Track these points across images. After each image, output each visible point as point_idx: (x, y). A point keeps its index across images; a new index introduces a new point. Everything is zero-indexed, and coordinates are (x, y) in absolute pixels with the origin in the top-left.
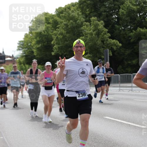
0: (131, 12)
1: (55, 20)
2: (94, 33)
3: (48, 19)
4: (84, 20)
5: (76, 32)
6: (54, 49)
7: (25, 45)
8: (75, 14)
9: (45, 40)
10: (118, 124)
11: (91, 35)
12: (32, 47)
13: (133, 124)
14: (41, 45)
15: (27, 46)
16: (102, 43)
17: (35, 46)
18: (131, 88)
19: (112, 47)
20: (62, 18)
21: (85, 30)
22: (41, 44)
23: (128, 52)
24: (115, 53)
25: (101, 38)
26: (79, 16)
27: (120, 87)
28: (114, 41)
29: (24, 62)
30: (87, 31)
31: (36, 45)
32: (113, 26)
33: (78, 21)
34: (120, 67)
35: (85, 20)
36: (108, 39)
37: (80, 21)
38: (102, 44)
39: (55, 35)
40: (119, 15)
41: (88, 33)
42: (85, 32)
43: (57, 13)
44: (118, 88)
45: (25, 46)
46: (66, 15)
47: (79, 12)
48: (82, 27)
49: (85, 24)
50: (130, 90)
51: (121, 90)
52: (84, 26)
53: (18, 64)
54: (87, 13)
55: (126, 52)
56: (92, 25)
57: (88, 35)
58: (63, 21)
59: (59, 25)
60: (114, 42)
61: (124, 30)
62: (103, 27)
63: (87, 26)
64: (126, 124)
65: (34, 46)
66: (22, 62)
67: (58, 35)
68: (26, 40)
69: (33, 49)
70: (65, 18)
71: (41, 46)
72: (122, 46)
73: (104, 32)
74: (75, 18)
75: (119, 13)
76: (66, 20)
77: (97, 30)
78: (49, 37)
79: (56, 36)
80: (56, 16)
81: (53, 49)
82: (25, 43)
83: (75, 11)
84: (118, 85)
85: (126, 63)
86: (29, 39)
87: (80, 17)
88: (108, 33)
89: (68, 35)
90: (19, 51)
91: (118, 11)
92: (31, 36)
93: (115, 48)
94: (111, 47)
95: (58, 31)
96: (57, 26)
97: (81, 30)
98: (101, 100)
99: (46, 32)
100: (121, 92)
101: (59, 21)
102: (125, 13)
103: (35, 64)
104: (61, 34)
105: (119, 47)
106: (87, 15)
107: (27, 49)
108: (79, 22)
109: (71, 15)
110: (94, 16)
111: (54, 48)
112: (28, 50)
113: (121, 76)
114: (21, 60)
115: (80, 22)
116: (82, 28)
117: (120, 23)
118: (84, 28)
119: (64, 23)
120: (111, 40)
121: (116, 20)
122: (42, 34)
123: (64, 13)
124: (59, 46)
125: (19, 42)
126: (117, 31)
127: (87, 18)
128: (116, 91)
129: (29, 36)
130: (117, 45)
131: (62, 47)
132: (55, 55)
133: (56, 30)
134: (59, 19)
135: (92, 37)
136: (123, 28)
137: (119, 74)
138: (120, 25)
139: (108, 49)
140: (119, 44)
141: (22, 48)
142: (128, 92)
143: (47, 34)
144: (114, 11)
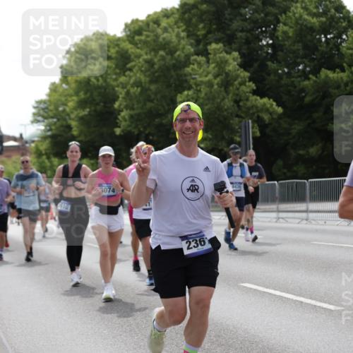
0: (305, 32)
1: (123, 49)
2: (216, 81)
4: (192, 50)
5: (172, 81)
6: (121, 121)
7: (51, 111)
8: (171, 36)
9: (98, 99)
11: (208, 87)
12: (68, 115)
13: (309, 301)
14: (88, 110)
15: (54, 112)
16: (235, 105)
17: (75, 113)
18: (304, 215)
19: (260, 114)
20: (139, 45)
22: (90, 108)
23: (297, 127)
24: (268, 131)
25: (234, 94)
26: (179, 41)
27: (279, 211)
28: (265, 100)
29: (48, 152)
30: (201, 75)
31: (76, 110)
32: (263, 66)
33: (178, 53)
34: (280, 162)
35: (195, 51)
36: (251, 95)
37: (183, 52)
38: (236, 108)
39: (123, 88)
40: (277, 38)
41: (201, 82)
42: (194, 79)
43: (128, 33)
44: (274, 215)
45: (51, 114)
46: (149, 39)
47: (180, 30)
48: (189, 67)
49: (195, 60)
50: (303, 220)
51: (282, 218)
52: (193, 64)
53: (33, 156)
54: (199, 33)
55: (293, 127)
56: (212, 63)
57: (203, 87)
58: (143, 52)
59: (133, 64)
60: (265, 104)
61: (289, 73)
62: (237, 67)
63: (199, 64)
64: (292, 300)
65: (72, 113)
66: (43, 152)
67: (129, 87)
68: (52, 98)
69: (70, 119)
70: (147, 47)
71: (89, 112)
72: (284, 114)
73: (240, 80)
74: (172, 45)
75: (276, 35)
76: (149, 52)
77: (224, 75)
78: (107, 90)
79: (125, 90)
80: (124, 41)
81: (118, 121)
82: (50, 105)
83: (170, 30)
84: (274, 207)
85: (293, 153)
86: (60, 95)
87: (183, 42)
88: (250, 81)
89: (153, 87)
90: (35, 125)
91: (275, 29)
92: (66, 89)
93: (266, 117)
94: (258, 117)
95: (130, 77)
97: (185, 75)
98: (232, 245)
99: (100, 79)
100: (282, 224)
101: (133, 53)
102: (291, 34)
103: (74, 154)
104: (138, 84)
105: (275, 116)
106: (201, 37)
107: (55, 120)
108: (179, 56)
109: (161, 40)
110: (217, 41)
111: (119, 117)
112: (58, 124)
113: (280, 185)
114: (42, 145)
115: (183, 55)
116: (188, 70)
117: (278, 57)
118: (193, 69)
119: (145, 57)
120: (256, 100)
121: (270, 51)
122: (91, 83)
123: (145, 33)
124: (132, 112)
125: (37, 102)
126: (272, 77)
127: (201, 47)
128: (269, 222)
129: (61, 90)
130: (271, 110)
131: (139, 115)
132: (122, 134)
133: (124, 75)
134: (131, 48)
135: (211, 92)
136: (286, 70)
137: (278, 181)
138: (280, 63)
139: (250, 121)
140: (276, 108)
141: (43, 117)
142: (299, 223)
143: (104, 84)
144: (264, 29)
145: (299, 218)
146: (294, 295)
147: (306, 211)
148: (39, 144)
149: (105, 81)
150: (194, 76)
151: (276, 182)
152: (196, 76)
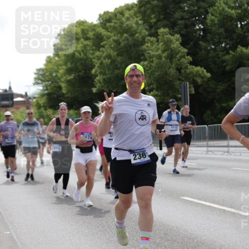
0: (226, 20)
1: (98, 33)
2: (164, 55)
3: (86, 32)
4: (147, 33)
5: (133, 54)
6: (96, 83)
7: (47, 76)
8: (132, 23)
9: (80, 67)
10: (205, 209)
11: (158, 59)
12: (59, 79)
13: (229, 209)
14: (73, 75)
15: (50, 77)
16: (178, 72)
17: (64, 77)
18: (226, 149)
19: (195, 78)
20: (109, 30)
21: (149, 50)
22: (74, 74)
23: (221, 87)
24: (200, 90)
25: (176, 64)
26: (138, 27)
27: (208, 146)
28: (198, 68)
29: (45, 105)
30: (152, 51)
31: (65, 75)
32: (196, 44)
33: (137, 35)
34: (209, 112)
35: (149, 34)
36: (189, 65)
37: (141, 35)
38: (178, 74)
39: (98, 59)
40: (206, 24)
41: (153, 55)
42: (149, 53)
43: (102, 21)
44: (205, 149)
45: (47, 78)
46: (116, 25)
47: (138, 19)
48: (144, 45)
49: (149, 40)
50: (225, 152)
51: (210, 151)
52: (148, 43)
53: (35, 108)
54: (151, 21)
55: (218, 87)
56: (161, 42)
57: (154, 58)
58: (112, 35)
59: (105, 42)
60: (198, 71)
61: (215, 50)
62: (179, 45)
63: (152, 42)
64: (218, 208)
65: (62, 77)
66: (42, 105)
67: (102, 59)
68: (48, 67)
69: (61, 82)
70: (115, 30)
71: (74, 77)
72: (211, 78)
73: (180, 54)
74: (133, 29)
75: (206, 22)
76: (116, 34)
77: (170, 50)
78: (87, 62)
79: (100, 61)
80: (99, 27)
81: (94, 83)
82: (46, 72)
83: (131, 19)
84: (204, 143)
85: (218, 105)
86: (53, 65)
87: (140, 28)
88: (187, 55)
89: (119, 59)
90: (36, 86)
91: (205, 18)
92: (58, 61)
93: (199, 81)
94: (193, 80)
95: (103, 52)
96: (102, 44)
97: (142, 51)
98: (175, 169)
99: (82, 53)
100: (211, 155)
101: (105, 35)
102: (216, 22)
104: (109, 57)
105: (206, 80)
106: (153, 24)
107: (50, 83)
108: (138, 37)
109: (125, 25)
110: (165, 27)
111: (95, 80)
112: (53, 85)
113: (209, 127)
114: (41, 100)
115: (140, 36)
116: (144, 47)
117: (208, 38)
118: (147, 46)
119: (114, 38)
120: (192, 68)
121: (202, 34)
122: (76, 56)
123: (114, 21)
124: (104, 77)
125: (37, 70)
126: (203, 52)
127: (153, 31)
128: (201, 154)
129: (54, 61)
130: (202, 75)
131: (109, 79)
132: (98, 92)
133: (99, 51)
134: (104, 32)
135: (160, 63)
136: (213, 47)
137: (207, 125)
138: (209, 42)
139: (188, 83)
140: (206, 74)
141: (41, 80)
142: (222, 154)
143: (85, 57)
144: (197, 18)
145: (222, 151)
146: (219, 205)
147: (228, 146)
148: (39, 99)
149: (85, 55)
150: (148, 52)
151: (206, 126)
152: (150, 51)
